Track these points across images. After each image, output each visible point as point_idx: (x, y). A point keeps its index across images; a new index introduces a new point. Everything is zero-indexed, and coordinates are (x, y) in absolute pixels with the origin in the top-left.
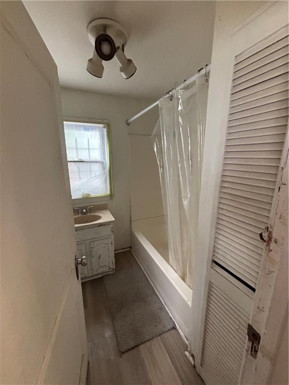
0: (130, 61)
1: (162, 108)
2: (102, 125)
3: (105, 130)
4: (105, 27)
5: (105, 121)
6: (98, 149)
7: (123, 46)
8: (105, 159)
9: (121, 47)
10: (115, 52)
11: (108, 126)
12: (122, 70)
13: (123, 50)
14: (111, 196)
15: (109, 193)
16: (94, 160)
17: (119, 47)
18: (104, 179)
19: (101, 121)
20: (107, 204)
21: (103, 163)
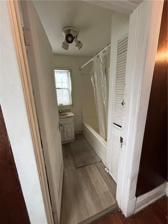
0: (80, 42)
1: (94, 61)
2: (68, 71)
3: (69, 73)
4: (69, 30)
5: (69, 69)
6: (66, 82)
7: (77, 36)
8: (69, 87)
9: (76, 37)
10: (74, 39)
11: (71, 71)
12: (77, 46)
13: (77, 38)
14: (72, 105)
15: (71, 104)
16: (64, 88)
17: (75, 37)
18: (69, 97)
19: (67, 69)
20: (71, 109)
21: (68, 89)
